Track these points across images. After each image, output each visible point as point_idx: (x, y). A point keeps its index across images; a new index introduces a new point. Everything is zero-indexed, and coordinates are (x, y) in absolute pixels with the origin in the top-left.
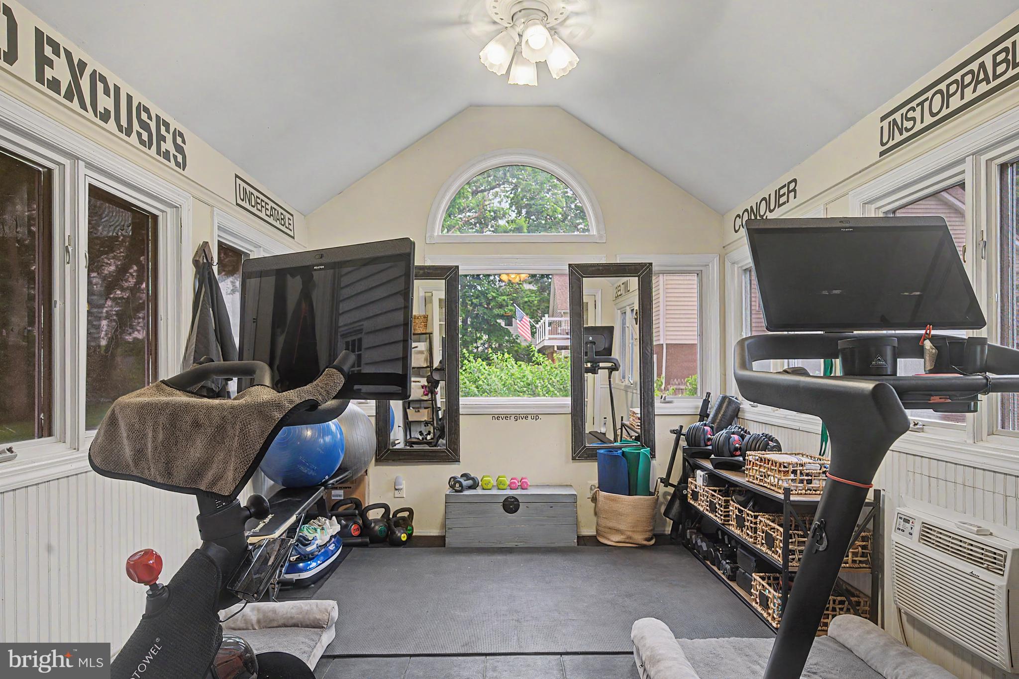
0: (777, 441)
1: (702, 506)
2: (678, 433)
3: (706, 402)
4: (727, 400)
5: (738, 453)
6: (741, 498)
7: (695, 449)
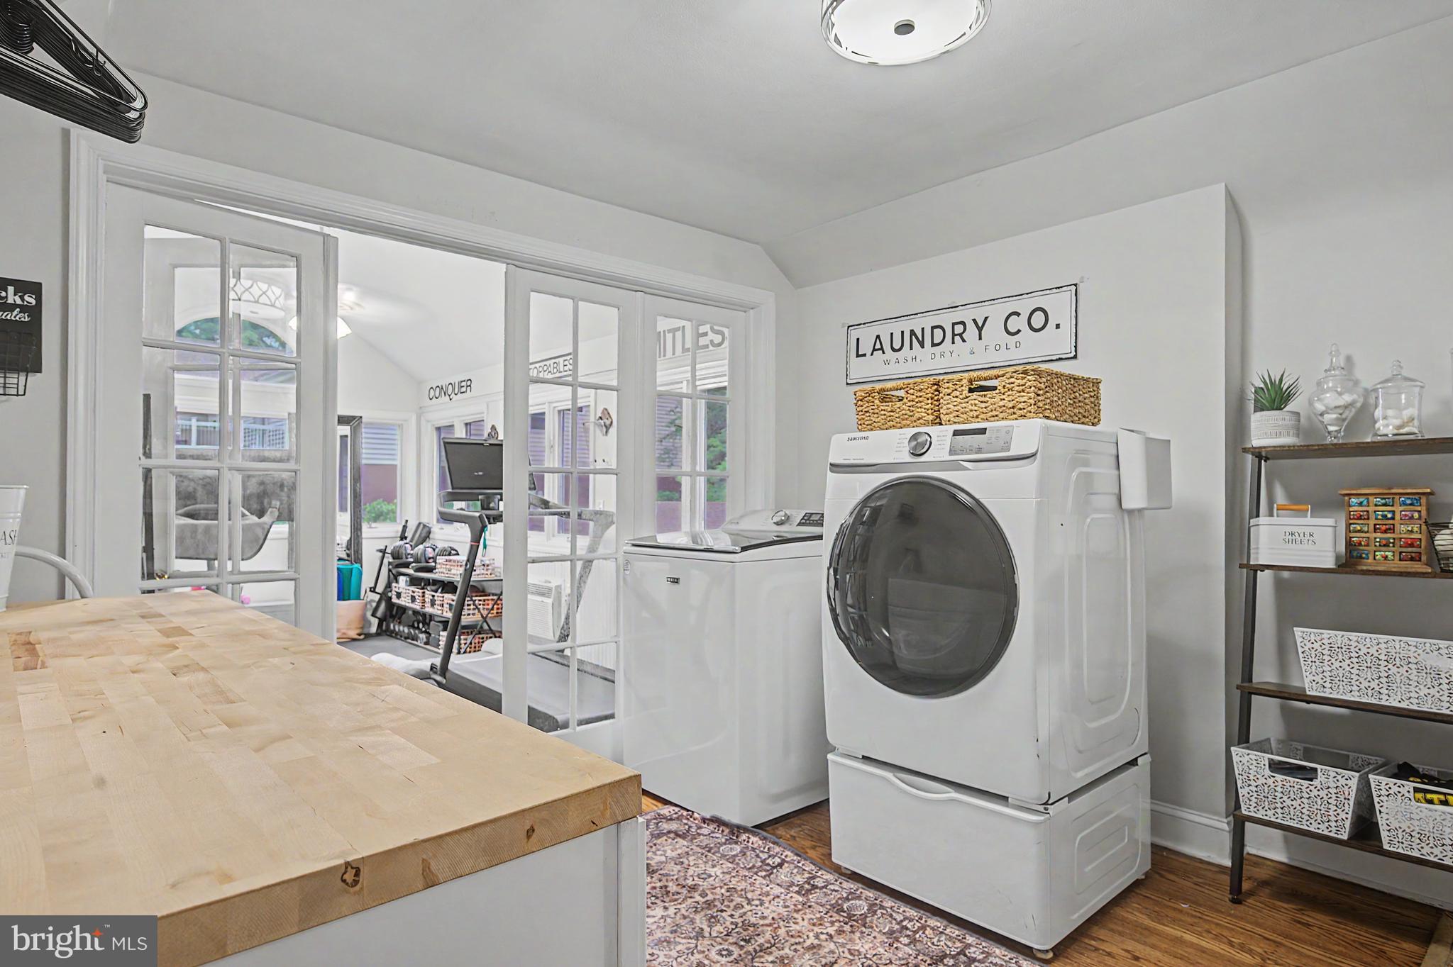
0: (456, 551)
1: (404, 601)
2: (383, 552)
3: (405, 527)
4: (422, 526)
5: (431, 560)
6: (434, 588)
7: (397, 562)
